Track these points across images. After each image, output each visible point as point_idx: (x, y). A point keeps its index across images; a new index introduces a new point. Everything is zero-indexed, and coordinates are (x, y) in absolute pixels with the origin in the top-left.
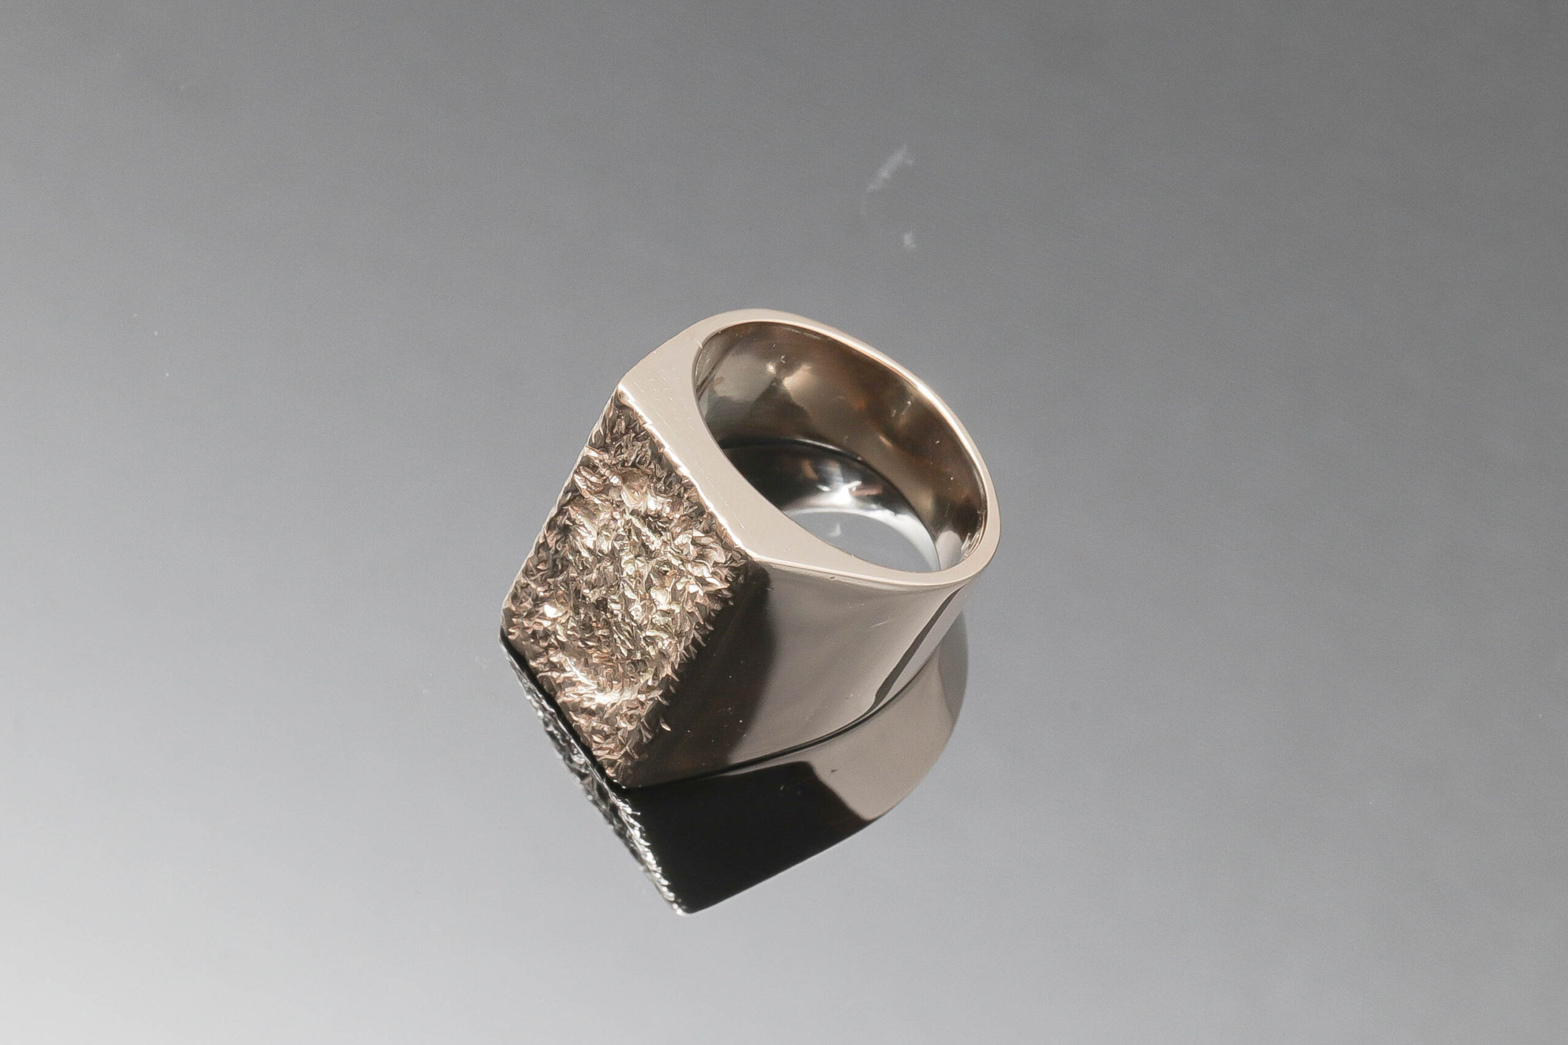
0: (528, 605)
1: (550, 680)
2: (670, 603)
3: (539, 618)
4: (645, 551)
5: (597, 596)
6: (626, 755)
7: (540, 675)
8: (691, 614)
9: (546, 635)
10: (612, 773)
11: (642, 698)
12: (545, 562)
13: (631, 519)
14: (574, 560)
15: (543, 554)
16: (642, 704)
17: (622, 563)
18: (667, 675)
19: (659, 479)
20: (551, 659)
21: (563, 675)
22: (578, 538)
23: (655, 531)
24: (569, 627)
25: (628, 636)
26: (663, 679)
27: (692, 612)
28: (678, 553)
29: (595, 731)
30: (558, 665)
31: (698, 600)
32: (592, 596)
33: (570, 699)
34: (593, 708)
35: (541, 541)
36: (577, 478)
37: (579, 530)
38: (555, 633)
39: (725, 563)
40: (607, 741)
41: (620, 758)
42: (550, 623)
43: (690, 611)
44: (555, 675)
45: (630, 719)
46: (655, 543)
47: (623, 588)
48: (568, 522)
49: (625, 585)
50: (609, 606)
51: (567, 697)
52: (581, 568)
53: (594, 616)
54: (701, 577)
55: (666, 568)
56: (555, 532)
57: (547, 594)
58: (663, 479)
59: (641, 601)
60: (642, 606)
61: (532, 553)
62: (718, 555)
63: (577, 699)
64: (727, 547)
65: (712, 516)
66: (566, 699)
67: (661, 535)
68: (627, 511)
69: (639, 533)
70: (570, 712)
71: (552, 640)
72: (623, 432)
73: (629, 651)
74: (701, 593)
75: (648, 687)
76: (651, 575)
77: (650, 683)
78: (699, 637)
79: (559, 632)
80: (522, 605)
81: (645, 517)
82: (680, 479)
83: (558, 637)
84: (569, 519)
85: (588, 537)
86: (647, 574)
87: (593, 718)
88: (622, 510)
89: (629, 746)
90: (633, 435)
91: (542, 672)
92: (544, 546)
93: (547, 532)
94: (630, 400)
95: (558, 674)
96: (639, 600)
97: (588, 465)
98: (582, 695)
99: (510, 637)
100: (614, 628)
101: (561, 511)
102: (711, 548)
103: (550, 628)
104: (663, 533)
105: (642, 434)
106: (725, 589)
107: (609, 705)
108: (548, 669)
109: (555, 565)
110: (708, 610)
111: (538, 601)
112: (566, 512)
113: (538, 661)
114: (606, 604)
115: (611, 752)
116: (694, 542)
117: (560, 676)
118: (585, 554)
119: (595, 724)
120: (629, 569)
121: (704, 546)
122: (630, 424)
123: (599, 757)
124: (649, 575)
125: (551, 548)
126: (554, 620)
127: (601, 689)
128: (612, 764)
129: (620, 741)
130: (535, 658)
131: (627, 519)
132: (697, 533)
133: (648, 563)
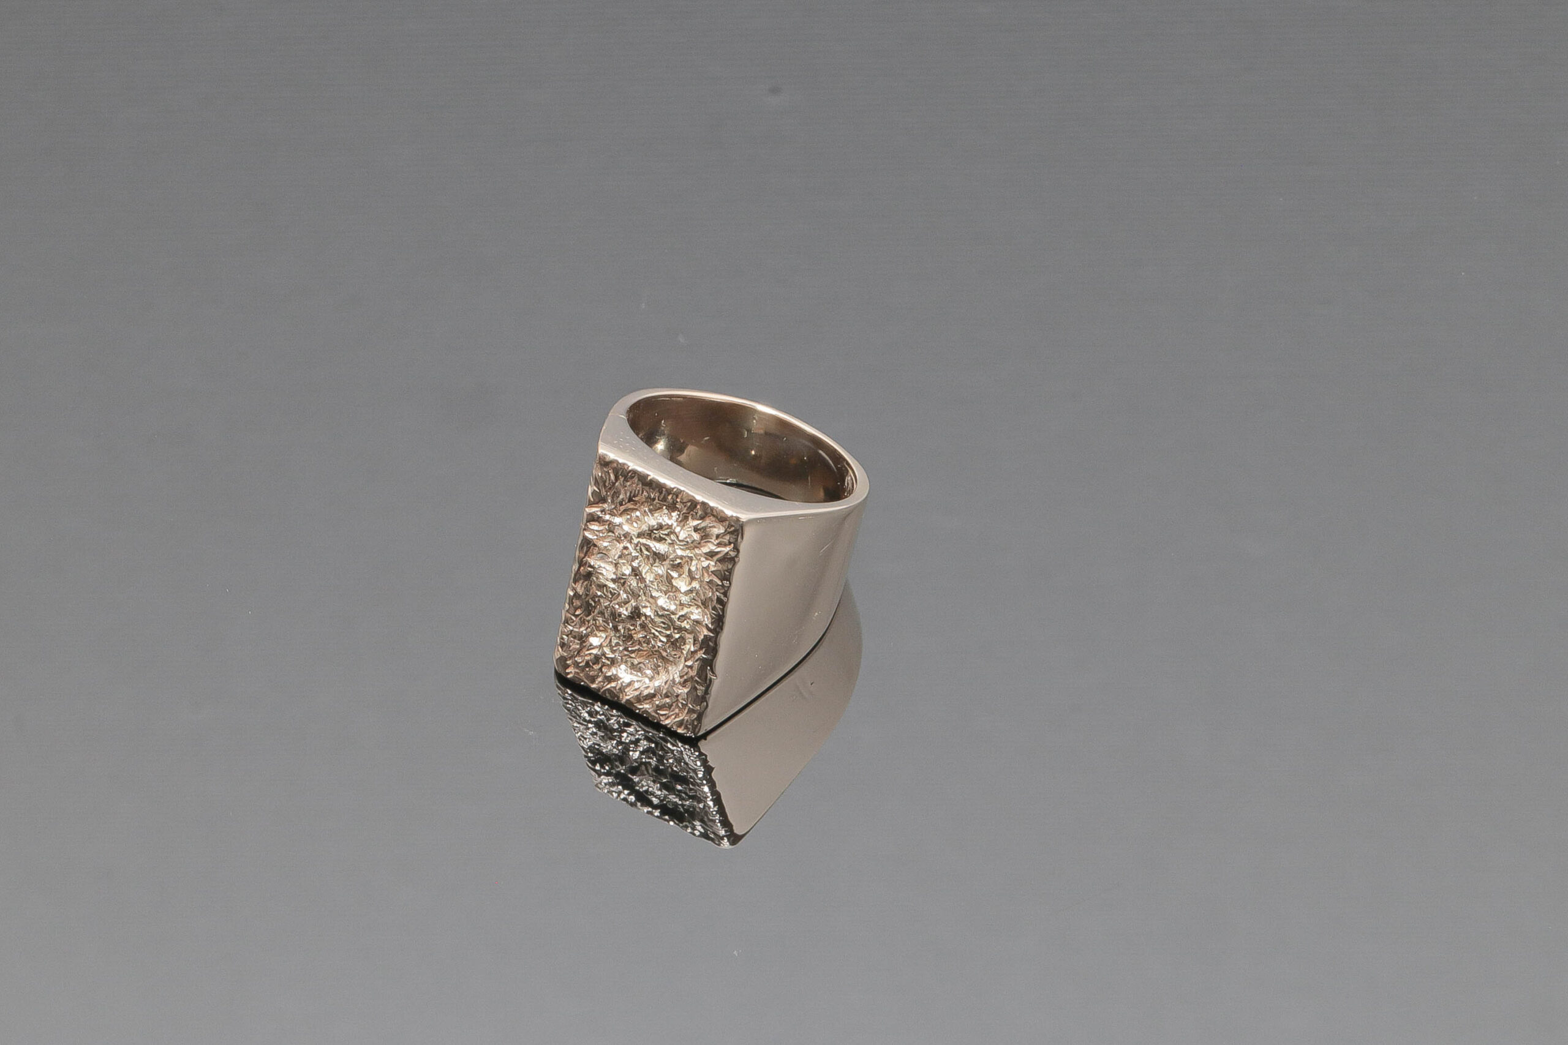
0: (576, 646)
1: (611, 690)
2: (690, 584)
3: (588, 650)
4: (659, 557)
5: (630, 609)
6: (691, 711)
7: (602, 691)
8: (711, 582)
9: (597, 659)
10: (683, 730)
11: (689, 663)
12: (580, 607)
13: (639, 541)
14: (603, 593)
15: (577, 603)
16: (691, 667)
17: (643, 574)
18: (705, 636)
19: (654, 499)
20: (607, 675)
21: (619, 682)
22: (601, 577)
23: (660, 540)
24: (614, 645)
25: (663, 626)
26: (702, 640)
27: (710, 580)
28: (685, 545)
29: (660, 707)
30: (613, 677)
31: (713, 569)
32: (625, 612)
33: (631, 696)
34: (652, 692)
35: (572, 593)
36: (587, 534)
37: (599, 571)
38: (604, 654)
39: (726, 531)
40: (672, 709)
41: (686, 716)
42: (598, 649)
43: (708, 580)
44: (613, 684)
45: (684, 684)
46: (661, 548)
47: (650, 591)
48: (590, 569)
49: (651, 589)
50: (641, 612)
51: (629, 695)
52: (610, 596)
53: (631, 625)
54: (710, 552)
55: (679, 561)
56: (581, 582)
57: (589, 630)
58: (657, 498)
59: (666, 595)
60: (668, 598)
61: (567, 606)
62: (719, 529)
63: (637, 693)
64: (722, 519)
65: (704, 504)
66: (628, 697)
67: (666, 540)
68: (633, 537)
69: (648, 549)
70: (635, 705)
71: (603, 661)
72: (614, 481)
73: (667, 636)
74: (713, 563)
75: (692, 652)
76: (669, 571)
77: (692, 649)
78: (721, 595)
79: (607, 652)
80: (571, 648)
81: (650, 534)
82: (669, 491)
83: (607, 656)
84: (590, 566)
85: (607, 571)
86: (665, 572)
87: (654, 699)
88: (629, 538)
89: (690, 703)
90: (623, 479)
91: (603, 687)
92: (577, 595)
93: (575, 584)
94: (612, 455)
95: (616, 683)
96: (664, 595)
97: (593, 518)
98: (639, 688)
99: (569, 676)
100: (650, 625)
101: (581, 563)
102: (710, 527)
103: (599, 653)
104: (666, 538)
105: (630, 474)
106: (731, 550)
107: (663, 684)
108: (606, 683)
109: (589, 604)
110: (723, 573)
111: (582, 639)
112: (586, 562)
113: (597, 682)
114: (639, 611)
115: (677, 715)
116: (696, 529)
117: (617, 684)
118: (611, 585)
119: (657, 703)
120: (649, 578)
121: (704, 529)
122: (617, 473)
123: (668, 724)
124: (667, 572)
125: (582, 596)
126: (601, 646)
127: (651, 679)
128: (680, 724)
129: (682, 703)
130: (593, 682)
131: (636, 542)
132: (696, 523)
133: (663, 565)
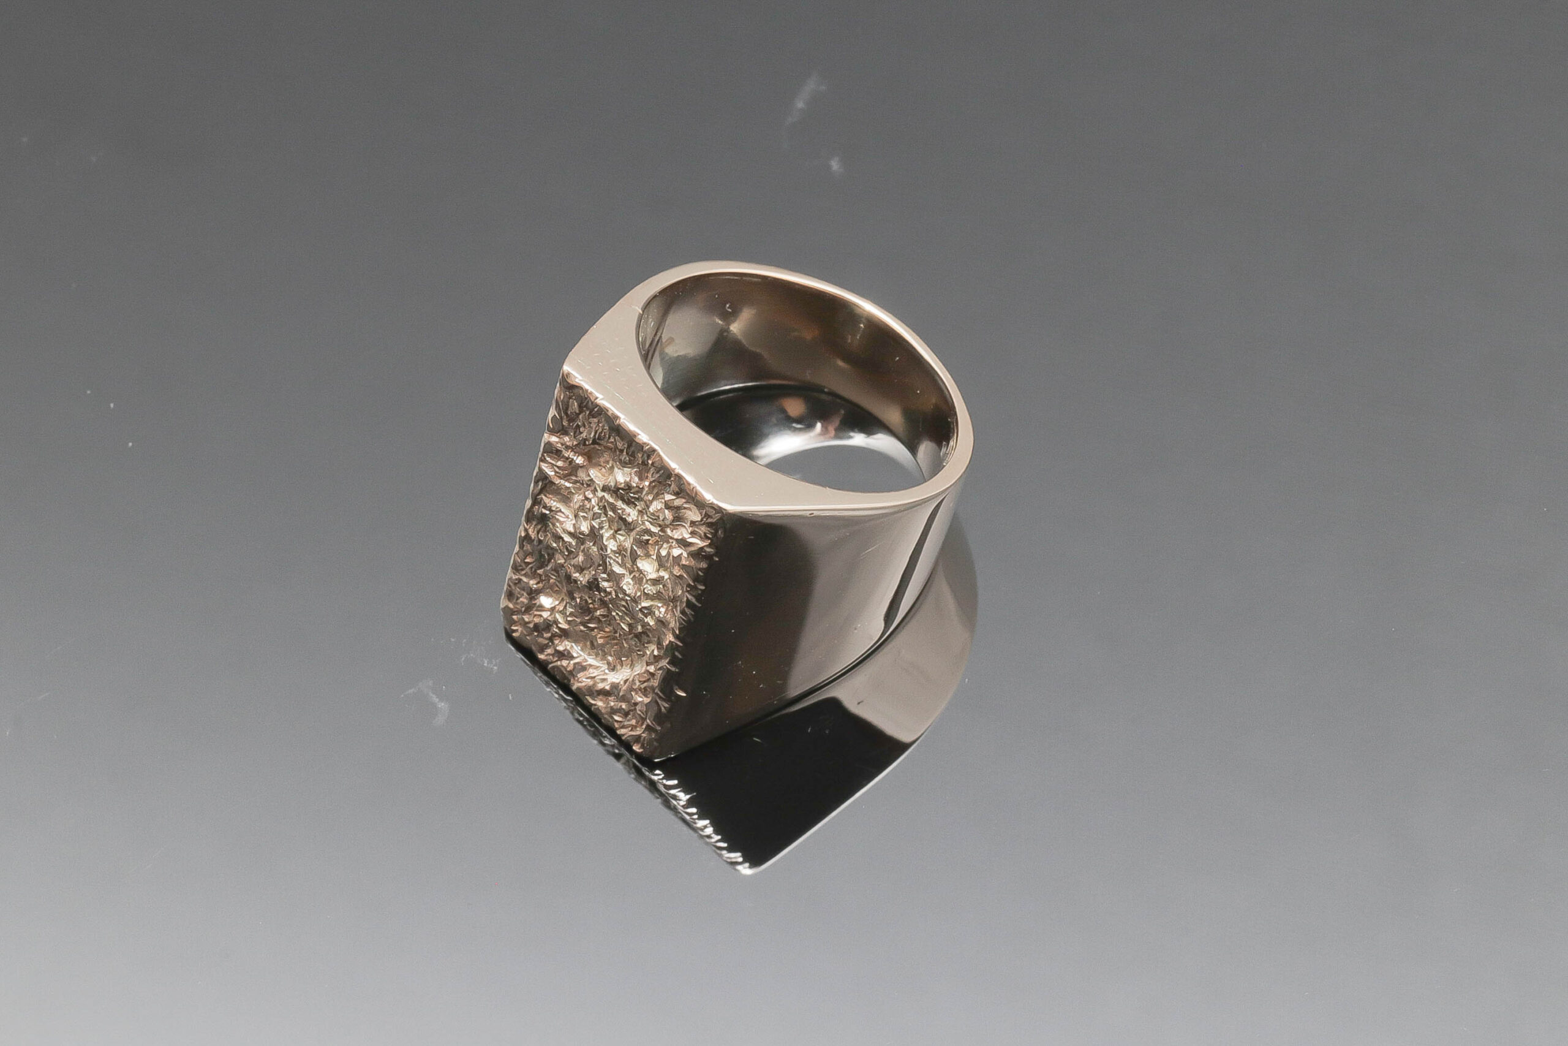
0: (524, 600)
1: (560, 669)
2: (658, 571)
3: (537, 610)
4: (626, 525)
5: (587, 577)
6: (648, 728)
7: (550, 666)
8: (680, 577)
9: (548, 625)
10: (639, 749)
11: (652, 669)
12: (531, 554)
13: (604, 496)
14: (558, 546)
15: (528, 547)
16: (652, 675)
17: (605, 539)
18: (670, 641)
19: (621, 451)
20: (558, 648)
21: (572, 662)
22: (558, 524)
23: (629, 502)
24: (568, 614)
25: (625, 611)
26: (667, 646)
27: (680, 575)
28: (655, 519)
29: (614, 711)
30: (566, 653)
31: (684, 562)
32: (582, 579)
33: (583, 684)
34: (608, 688)
35: (523, 534)
36: (544, 466)
37: (557, 517)
38: (556, 622)
39: (702, 520)
40: (628, 718)
41: (643, 733)
42: (549, 613)
43: (678, 575)
44: (565, 663)
45: (645, 692)
46: (632, 514)
47: (610, 564)
48: (544, 511)
49: (612, 561)
50: (601, 585)
51: (580, 682)
52: (566, 553)
53: (589, 598)
54: (681, 539)
55: (646, 537)
56: (534, 523)
57: (541, 585)
58: (625, 450)
59: (630, 574)
60: (632, 579)
61: (517, 548)
62: (694, 515)
63: (590, 682)
64: (700, 504)
65: (678, 476)
66: (580, 684)
67: (636, 505)
68: (598, 489)
69: (614, 509)
70: (587, 697)
71: (554, 629)
72: (578, 412)
73: (630, 625)
74: (685, 555)
75: (655, 656)
76: (633, 546)
77: (656, 653)
78: (693, 598)
79: (560, 620)
80: (519, 601)
81: (615, 491)
82: (641, 447)
83: (560, 625)
84: (545, 507)
85: (566, 521)
86: (630, 546)
87: (610, 698)
88: (593, 488)
89: (649, 719)
90: (588, 412)
91: (552, 662)
92: (527, 537)
93: (527, 525)
94: (578, 379)
95: (568, 662)
96: (628, 574)
97: (552, 451)
98: (594, 677)
99: (514, 634)
100: (610, 606)
101: (536, 502)
102: (685, 508)
103: (550, 618)
104: (636, 503)
105: (596, 410)
106: (706, 546)
107: (622, 683)
108: (556, 659)
109: (542, 556)
110: (695, 570)
111: (533, 594)
112: (541, 501)
113: (546, 653)
114: (598, 584)
115: (633, 728)
116: (668, 506)
118: (567, 538)
119: (612, 704)
120: (612, 546)
121: (678, 508)
122: (582, 403)
123: (623, 735)
125: (534, 540)
126: (553, 610)
127: (613, 668)
128: (637, 739)
129: (639, 715)
130: (542, 651)
131: (600, 496)
132: (668, 497)
133: (629, 535)
